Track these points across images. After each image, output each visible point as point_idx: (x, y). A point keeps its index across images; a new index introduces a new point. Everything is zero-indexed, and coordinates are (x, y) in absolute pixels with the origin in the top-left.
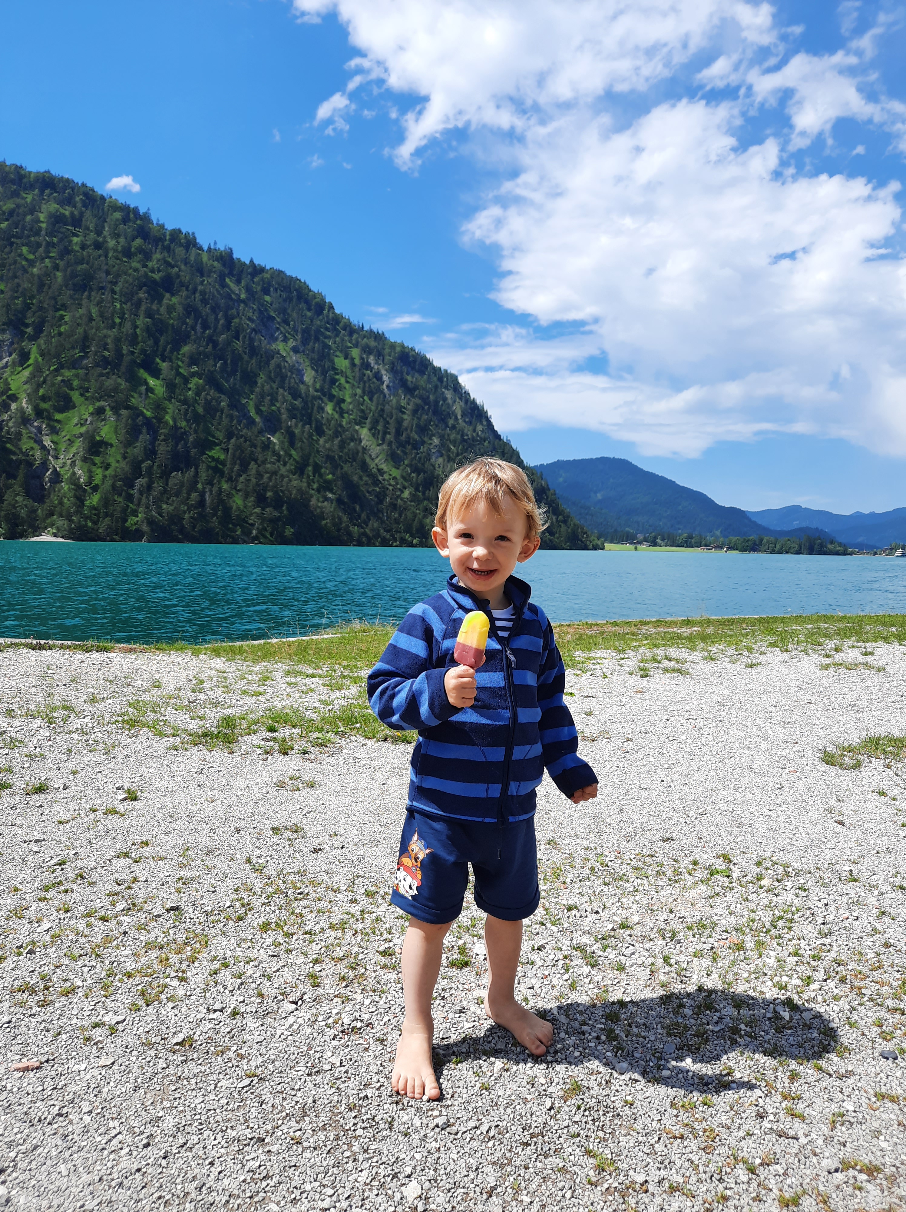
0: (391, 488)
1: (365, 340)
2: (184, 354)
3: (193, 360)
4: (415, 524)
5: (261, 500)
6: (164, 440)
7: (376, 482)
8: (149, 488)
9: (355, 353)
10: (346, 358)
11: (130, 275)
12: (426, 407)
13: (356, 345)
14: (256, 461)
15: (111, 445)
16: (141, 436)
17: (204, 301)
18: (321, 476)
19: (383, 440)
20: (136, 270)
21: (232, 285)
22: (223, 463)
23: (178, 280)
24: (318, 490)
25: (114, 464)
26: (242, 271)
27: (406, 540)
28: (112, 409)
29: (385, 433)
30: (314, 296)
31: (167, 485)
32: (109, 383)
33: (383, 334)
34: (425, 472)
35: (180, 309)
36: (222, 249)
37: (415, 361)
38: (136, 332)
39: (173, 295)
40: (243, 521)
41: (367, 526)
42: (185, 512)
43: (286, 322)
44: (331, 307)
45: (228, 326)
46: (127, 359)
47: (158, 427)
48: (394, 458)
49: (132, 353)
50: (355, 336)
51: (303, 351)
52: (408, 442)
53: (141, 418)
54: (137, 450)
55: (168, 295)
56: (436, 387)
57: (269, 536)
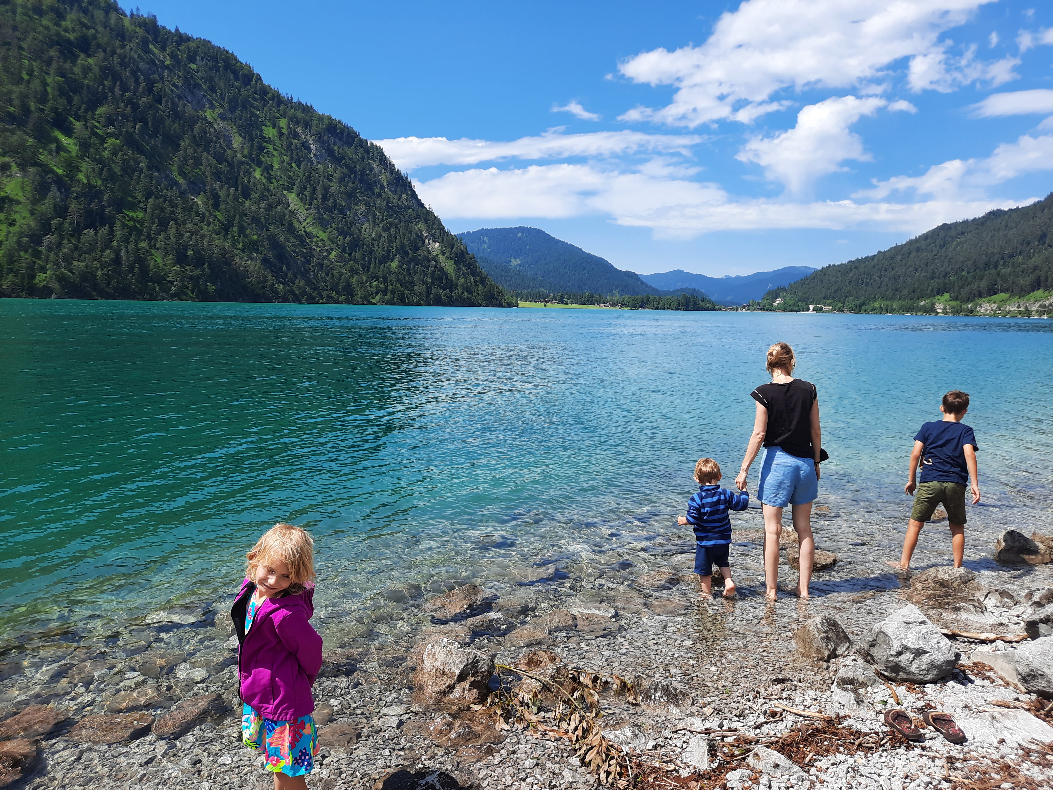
0: (318, 249)
1: (292, 110)
2: (100, 116)
3: (110, 121)
4: (342, 283)
5: (181, 259)
6: (77, 198)
7: (303, 243)
8: (60, 245)
9: (283, 123)
10: (274, 127)
11: (39, 33)
12: (352, 176)
13: (284, 116)
14: (176, 220)
15: (18, 203)
16: (51, 193)
17: (124, 64)
18: (246, 236)
19: (310, 204)
20: (47, 28)
21: (156, 51)
22: (142, 224)
23: (94, 42)
24: (243, 251)
25: (20, 221)
26: (167, 39)
27: (333, 298)
28: (18, 165)
29: (312, 198)
30: (242, 67)
31: (79, 242)
32: (14, 139)
33: (311, 106)
34: (351, 235)
35: (96, 70)
36: (145, 16)
37: (342, 133)
38: (46, 91)
39: (89, 56)
40: (161, 279)
41: (294, 284)
42: (97, 269)
43: (213, 90)
44: (259, 78)
45: (150, 89)
46: (35, 116)
47: (70, 185)
48: (320, 221)
49: (42, 110)
50: (283, 107)
51: (231, 119)
52: (334, 207)
53: (50, 175)
54: (46, 207)
55: (82, 56)
56: (363, 158)
57: (189, 293)
